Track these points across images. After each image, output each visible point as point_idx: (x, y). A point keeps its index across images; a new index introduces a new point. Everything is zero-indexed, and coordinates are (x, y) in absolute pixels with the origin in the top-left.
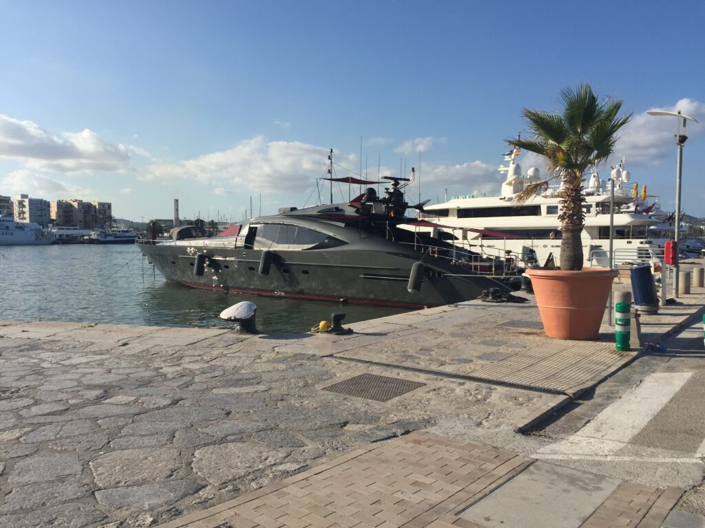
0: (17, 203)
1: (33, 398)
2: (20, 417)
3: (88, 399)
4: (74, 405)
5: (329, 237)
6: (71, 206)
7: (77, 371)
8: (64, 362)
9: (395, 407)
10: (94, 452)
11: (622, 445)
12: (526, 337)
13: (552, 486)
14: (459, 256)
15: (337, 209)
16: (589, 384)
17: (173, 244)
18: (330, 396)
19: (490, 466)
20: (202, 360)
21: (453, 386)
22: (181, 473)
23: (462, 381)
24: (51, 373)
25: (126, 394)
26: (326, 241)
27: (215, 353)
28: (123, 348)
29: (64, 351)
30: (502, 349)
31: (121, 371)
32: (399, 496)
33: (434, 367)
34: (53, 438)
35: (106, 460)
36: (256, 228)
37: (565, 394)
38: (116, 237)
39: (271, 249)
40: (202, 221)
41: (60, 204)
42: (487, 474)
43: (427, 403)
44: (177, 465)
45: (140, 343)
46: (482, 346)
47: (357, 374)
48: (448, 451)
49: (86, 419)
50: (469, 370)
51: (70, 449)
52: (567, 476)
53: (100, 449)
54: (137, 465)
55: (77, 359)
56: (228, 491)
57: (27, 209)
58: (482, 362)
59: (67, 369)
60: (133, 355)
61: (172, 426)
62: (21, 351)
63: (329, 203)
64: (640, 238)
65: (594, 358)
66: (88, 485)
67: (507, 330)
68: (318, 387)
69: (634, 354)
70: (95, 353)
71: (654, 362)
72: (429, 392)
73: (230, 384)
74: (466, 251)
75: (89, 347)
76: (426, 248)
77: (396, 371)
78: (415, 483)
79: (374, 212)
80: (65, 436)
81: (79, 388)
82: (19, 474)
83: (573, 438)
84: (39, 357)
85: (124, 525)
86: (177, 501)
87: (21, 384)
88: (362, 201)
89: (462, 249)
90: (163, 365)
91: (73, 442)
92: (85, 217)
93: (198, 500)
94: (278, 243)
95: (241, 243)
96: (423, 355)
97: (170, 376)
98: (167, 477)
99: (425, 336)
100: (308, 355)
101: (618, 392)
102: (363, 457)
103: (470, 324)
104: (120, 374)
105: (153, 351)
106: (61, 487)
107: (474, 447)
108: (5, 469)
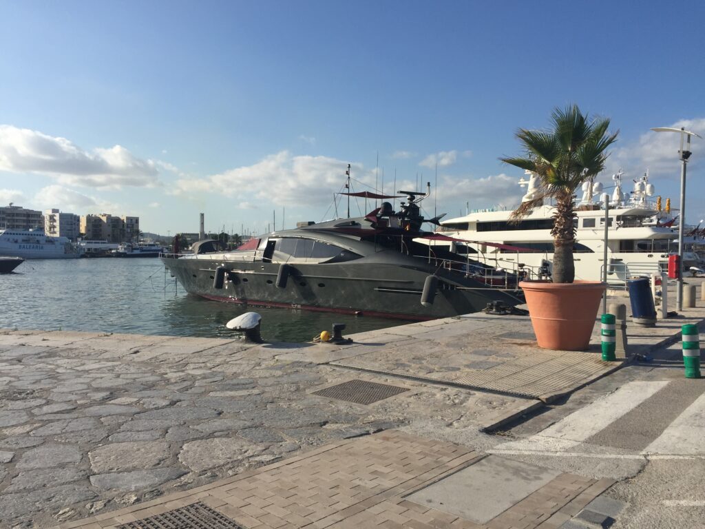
0: (48, 218)
1: (45, 399)
2: (33, 415)
3: (94, 400)
4: (82, 405)
5: (346, 251)
6: (100, 220)
7: (89, 376)
8: (78, 368)
9: (375, 410)
10: (93, 444)
11: (576, 444)
12: (519, 347)
13: (496, 476)
14: (473, 270)
15: (353, 223)
16: (566, 391)
17: (194, 258)
18: (318, 399)
19: (445, 459)
20: (206, 366)
21: (434, 391)
22: (168, 462)
23: (444, 387)
24: (64, 377)
25: (130, 396)
26: (342, 254)
27: (218, 360)
28: (134, 355)
29: (79, 358)
30: (491, 359)
31: (129, 376)
32: (357, 482)
33: (422, 375)
34: (59, 432)
35: (103, 451)
36: (275, 242)
37: (539, 399)
38: (143, 251)
39: (289, 263)
40: (226, 235)
41: (89, 218)
42: (441, 465)
43: (406, 406)
44: (166, 455)
45: (150, 351)
46: (473, 356)
47: (347, 380)
48: (411, 446)
49: (90, 417)
50: (454, 377)
51: (73, 441)
52: (513, 468)
53: (99, 442)
54: (130, 455)
55: (91, 365)
56: (207, 477)
57: (57, 224)
58: (469, 370)
59: (80, 374)
60: (142, 362)
61: (167, 423)
62: (40, 358)
63: (346, 217)
64: (663, 252)
65: (579, 367)
66: (84, 471)
67: (502, 340)
68: (308, 391)
69: (619, 363)
70: (107, 360)
71: (636, 371)
72: (410, 397)
73: (227, 387)
74: (481, 264)
75: (103, 355)
76: (440, 262)
77: (385, 377)
78: (375, 472)
79: (390, 226)
80: (70, 430)
81: (88, 391)
82: (26, 461)
83: (534, 438)
84: (55, 363)
85: (111, 502)
86: (160, 485)
87: (37, 387)
88: (378, 216)
89: (477, 263)
90: (168, 371)
91: (76, 436)
92: (113, 231)
93: (179, 484)
94: (295, 257)
95: (260, 256)
96: (414, 363)
97: (173, 381)
98: (154, 466)
99: (421, 347)
100: (305, 362)
101: (591, 398)
102: (334, 451)
103: (468, 335)
104: (127, 379)
105: (161, 358)
106: (61, 472)
107: (436, 443)
108: (14, 457)
